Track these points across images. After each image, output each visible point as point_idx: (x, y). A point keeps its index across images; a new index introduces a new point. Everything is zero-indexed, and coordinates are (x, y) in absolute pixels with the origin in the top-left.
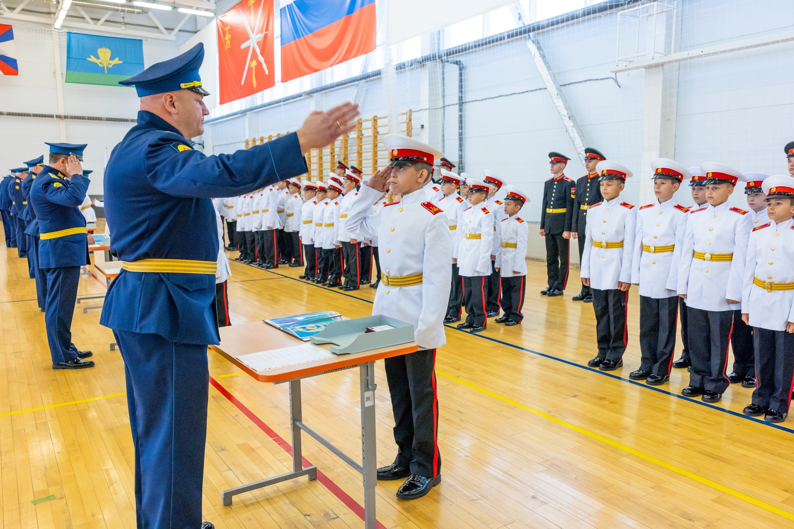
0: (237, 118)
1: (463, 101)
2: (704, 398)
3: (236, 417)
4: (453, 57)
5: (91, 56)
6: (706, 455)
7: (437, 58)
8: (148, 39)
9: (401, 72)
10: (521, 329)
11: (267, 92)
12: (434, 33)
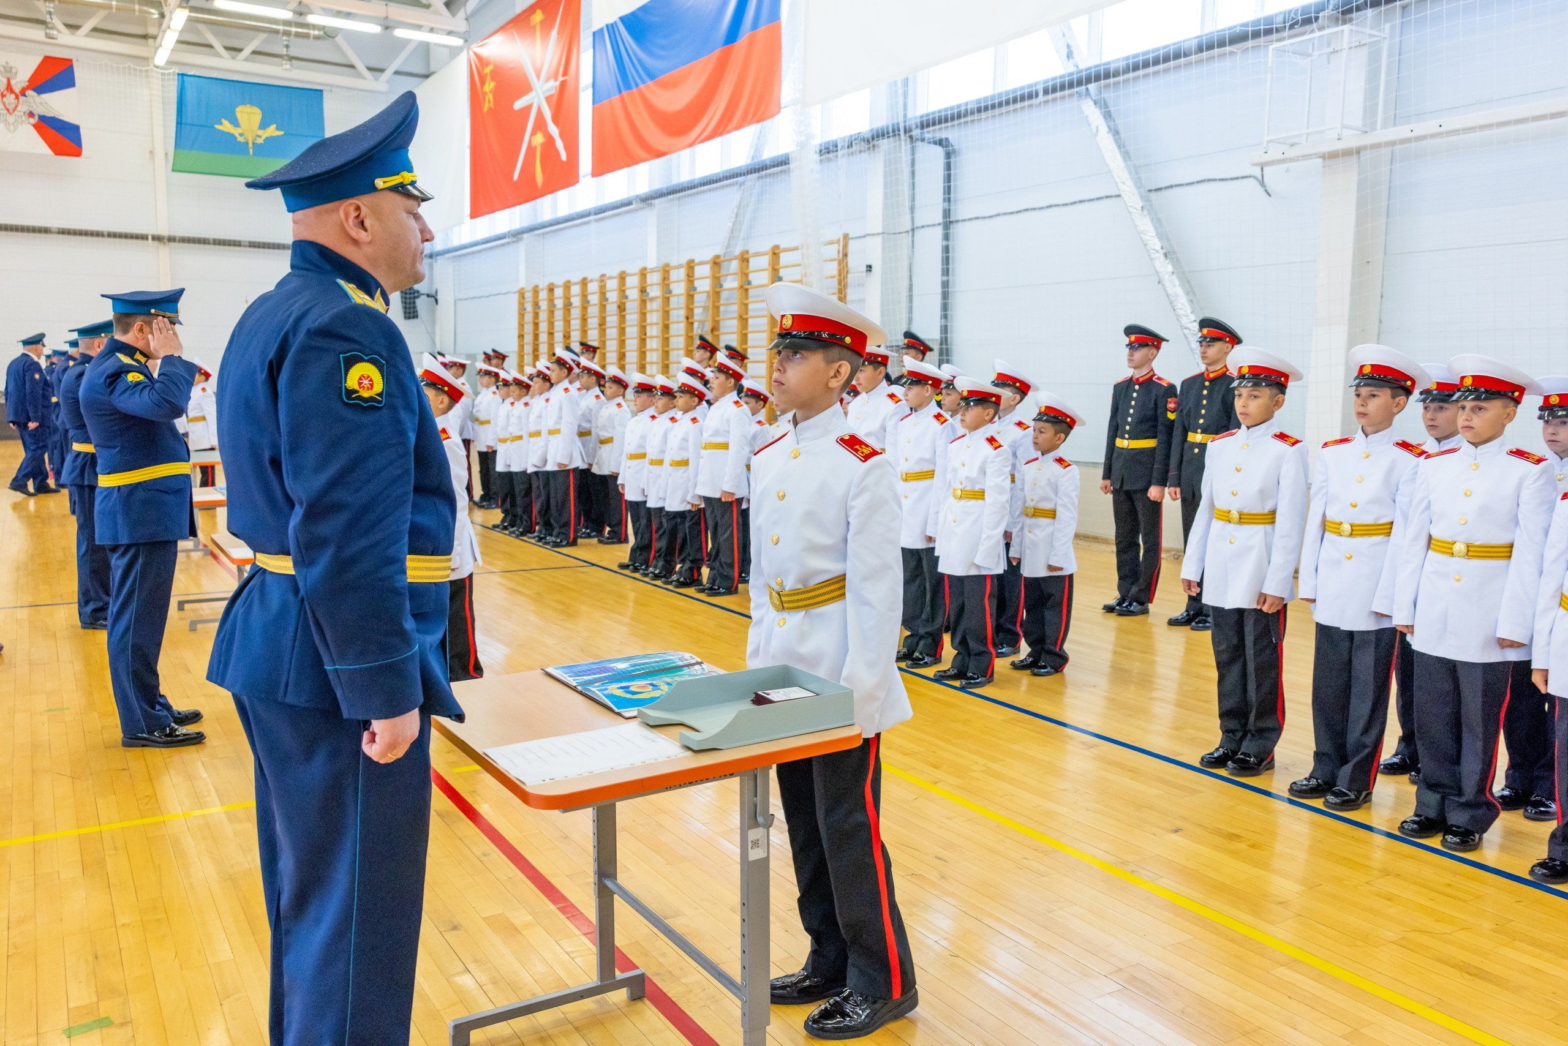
0: (503, 245)
1: (951, 219)
2: (1446, 841)
3: (484, 859)
4: (934, 131)
5: (223, 120)
6: (1453, 967)
7: (902, 132)
8: (334, 89)
9: (829, 160)
10: (1063, 683)
11: (562, 194)
12: (896, 82)
